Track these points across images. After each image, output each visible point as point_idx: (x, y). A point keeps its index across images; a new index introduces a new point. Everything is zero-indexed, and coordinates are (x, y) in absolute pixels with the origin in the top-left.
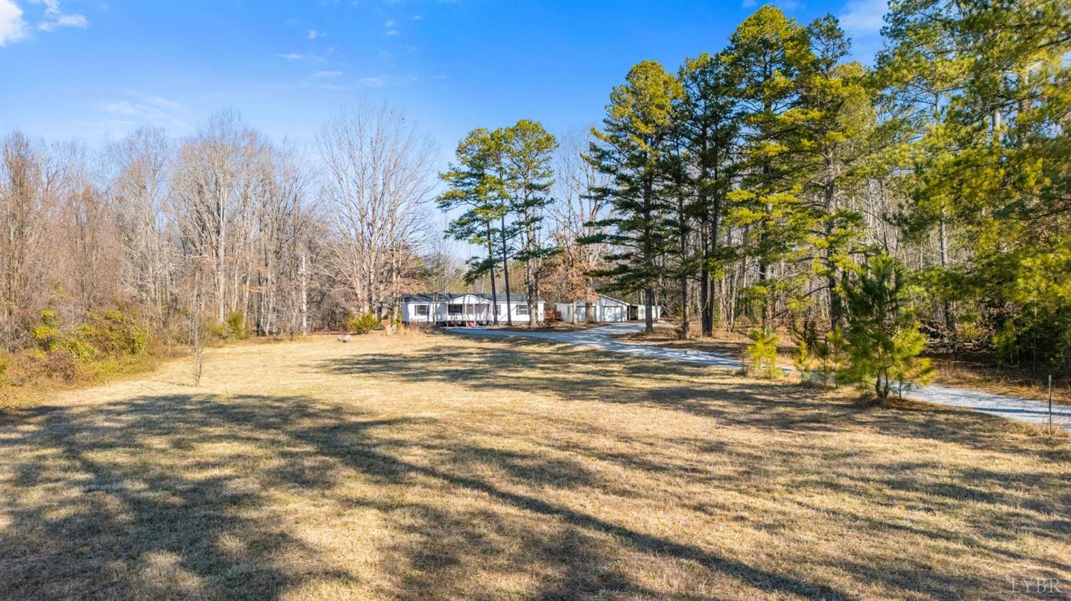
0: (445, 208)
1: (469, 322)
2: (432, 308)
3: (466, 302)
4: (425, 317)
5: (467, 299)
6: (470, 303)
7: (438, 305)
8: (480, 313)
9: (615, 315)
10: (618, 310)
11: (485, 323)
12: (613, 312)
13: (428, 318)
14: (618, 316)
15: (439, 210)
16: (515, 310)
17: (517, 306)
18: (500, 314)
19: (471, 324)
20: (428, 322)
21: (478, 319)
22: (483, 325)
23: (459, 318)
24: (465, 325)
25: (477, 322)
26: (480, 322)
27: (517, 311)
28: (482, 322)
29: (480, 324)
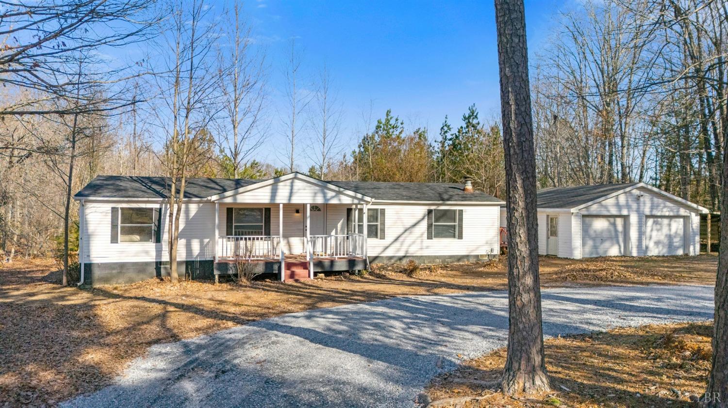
1: (289, 266)
3: (282, 198)
5: (284, 187)
6: (296, 200)
8: (326, 232)
9: (670, 237)
10: (677, 226)
11: (341, 266)
12: (665, 230)
13: (159, 252)
14: (677, 241)
16: (424, 224)
17: (430, 212)
18: (383, 238)
19: (299, 271)
20: (159, 264)
21: (319, 249)
22: (339, 273)
23: (260, 247)
24: (276, 277)
25: (319, 264)
26: (327, 263)
27: (430, 226)
28: (332, 262)
29: (327, 270)
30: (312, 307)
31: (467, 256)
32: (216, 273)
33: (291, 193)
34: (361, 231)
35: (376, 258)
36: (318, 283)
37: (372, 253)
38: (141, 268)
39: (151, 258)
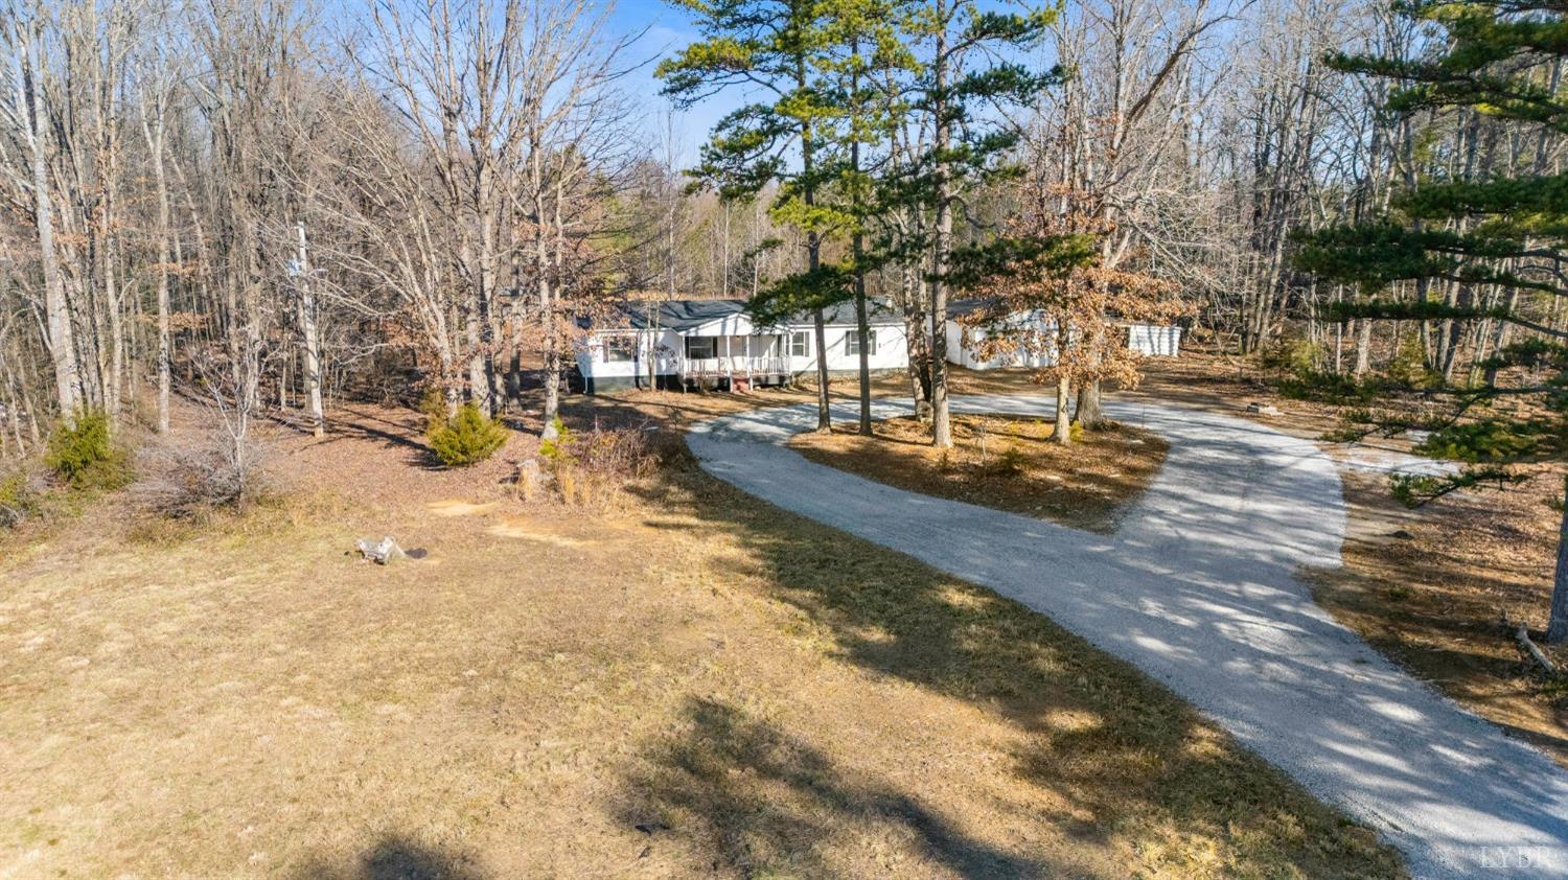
0: (682, 95)
1: (736, 381)
2: (647, 340)
3: (729, 332)
4: (631, 364)
5: (730, 324)
6: (738, 333)
7: (661, 335)
8: (761, 354)
11: (774, 381)
13: (637, 368)
15: (665, 100)
16: (843, 344)
17: (848, 333)
18: (807, 355)
19: (743, 385)
20: (637, 378)
21: (756, 367)
22: (772, 386)
23: (711, 365)
24: (727, 389)
25: (757, 379)
26: (763, 379)
27: (847, 346)
28: (767, 378)
29: (763, 384)
30: (756, 409)
31: (881, 370)
32: (685, 386)
33: (736, 328)
34: (787, 353)
35: (802, 372)
36: (757, 394)
37: (800, 368)
38: (626, 380)
39: (632, 374)
